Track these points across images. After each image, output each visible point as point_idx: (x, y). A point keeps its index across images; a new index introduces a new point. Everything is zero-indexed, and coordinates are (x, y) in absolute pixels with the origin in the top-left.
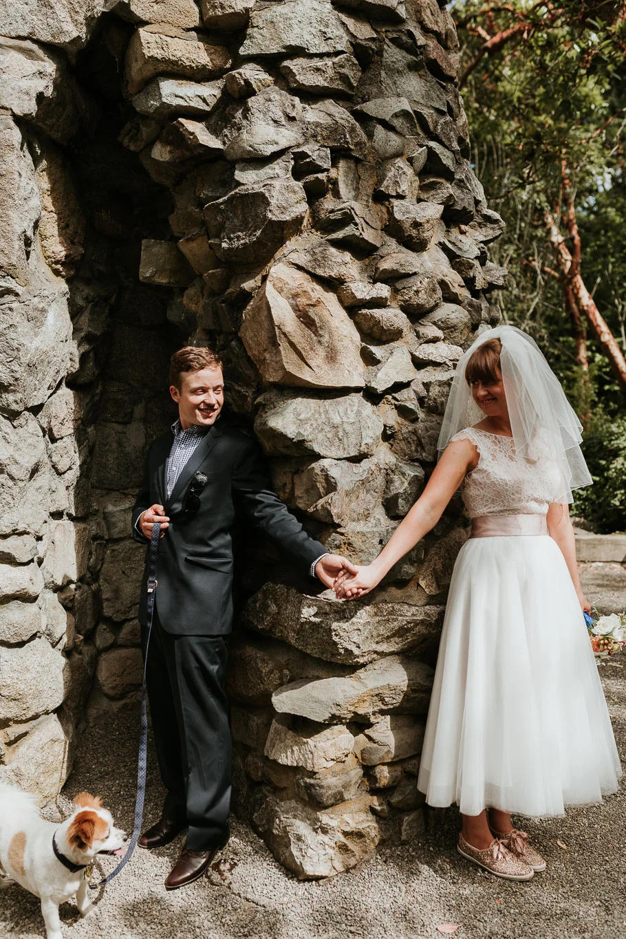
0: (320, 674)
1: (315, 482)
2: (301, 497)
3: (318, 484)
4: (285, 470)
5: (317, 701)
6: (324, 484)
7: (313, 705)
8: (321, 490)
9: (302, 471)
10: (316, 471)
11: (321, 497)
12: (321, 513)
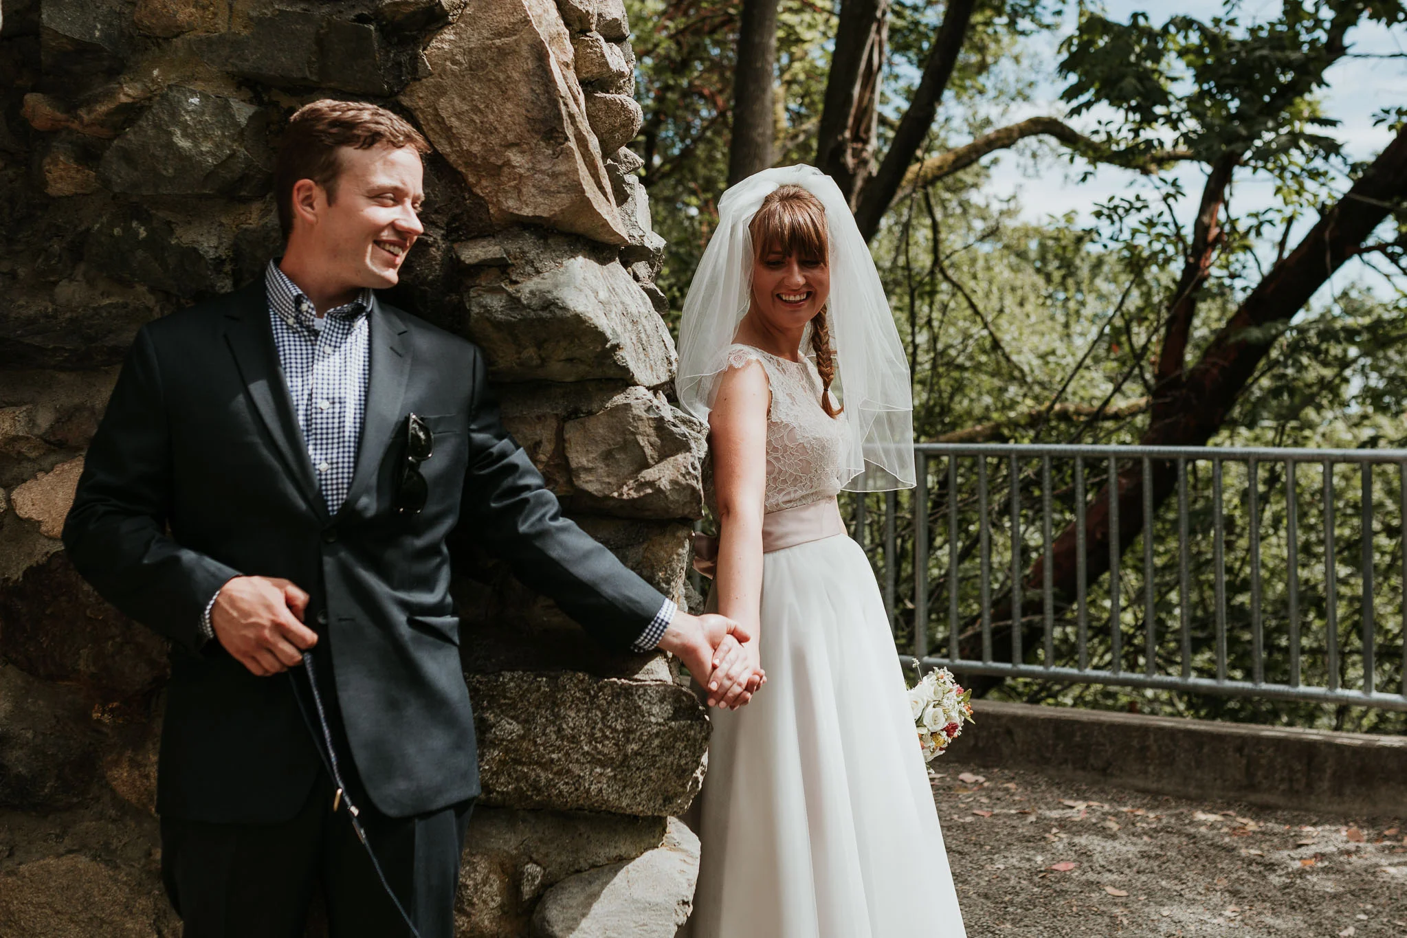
0: (623, 850)
1: (634, 434)
2: (588, 470)
3: (640, 438)
4: (538, 412)
5: (651, 907)
6: (654, 439)
7: (644, 918)
8: (649, 451)
9: (590, 413)
10: (635, 412)
11: (648, 466)
12: (672, 497)
